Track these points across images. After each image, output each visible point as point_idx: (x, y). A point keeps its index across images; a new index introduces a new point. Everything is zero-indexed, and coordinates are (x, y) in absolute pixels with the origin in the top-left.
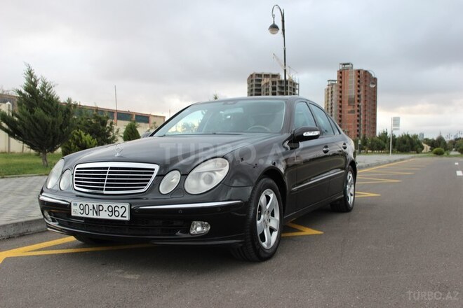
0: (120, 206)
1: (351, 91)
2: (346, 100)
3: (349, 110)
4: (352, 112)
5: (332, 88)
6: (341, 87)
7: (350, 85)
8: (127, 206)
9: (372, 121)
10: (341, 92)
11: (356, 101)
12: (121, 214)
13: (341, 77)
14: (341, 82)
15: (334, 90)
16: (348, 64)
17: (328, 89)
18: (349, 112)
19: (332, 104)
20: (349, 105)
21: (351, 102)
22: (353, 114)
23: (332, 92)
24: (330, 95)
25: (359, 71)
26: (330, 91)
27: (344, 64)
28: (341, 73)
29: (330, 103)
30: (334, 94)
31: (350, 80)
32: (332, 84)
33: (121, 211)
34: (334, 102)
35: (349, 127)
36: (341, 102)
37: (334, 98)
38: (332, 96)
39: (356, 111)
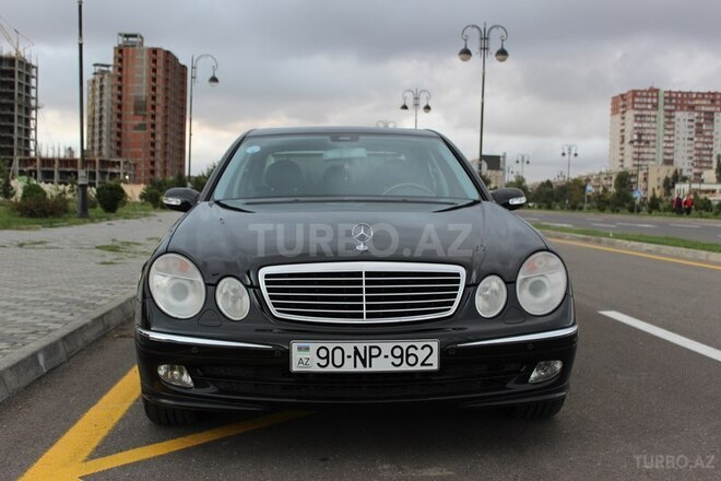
0: (419, 344)
1: (139, 87)
2: (129, 105)
3: (136, 123)
4: (141, 127)
5: (101, 80)
6: (120, 79)
7: (137, 75)
8: (435, 345)
9: (178, 146)
10: (120, 88)
11: (149, 108)
12: (420, 361)
13: (121, 60)
14: (120, 70)
15: (105, 83)
16: (135, 36)
17: (94, 81)
18: (136, 128)
19: (101, 110)
20: (136, 114)
21: (139, 108)
22: (143, 132)
23: (102, 87)
24: (97, 93)
25: (155, 51)
26: (98, 86)
27: (127, 36)
28: (121, 51)
29: (97, 108)
30: (105, 91)
31: (138, 66)
32: (103, 72)
33: (422, 354)
34: (105, 106)
35: (135, 155)
36: (120, 107)
37: (104, 98)
38: (101, 95)
39: (149, 126)
